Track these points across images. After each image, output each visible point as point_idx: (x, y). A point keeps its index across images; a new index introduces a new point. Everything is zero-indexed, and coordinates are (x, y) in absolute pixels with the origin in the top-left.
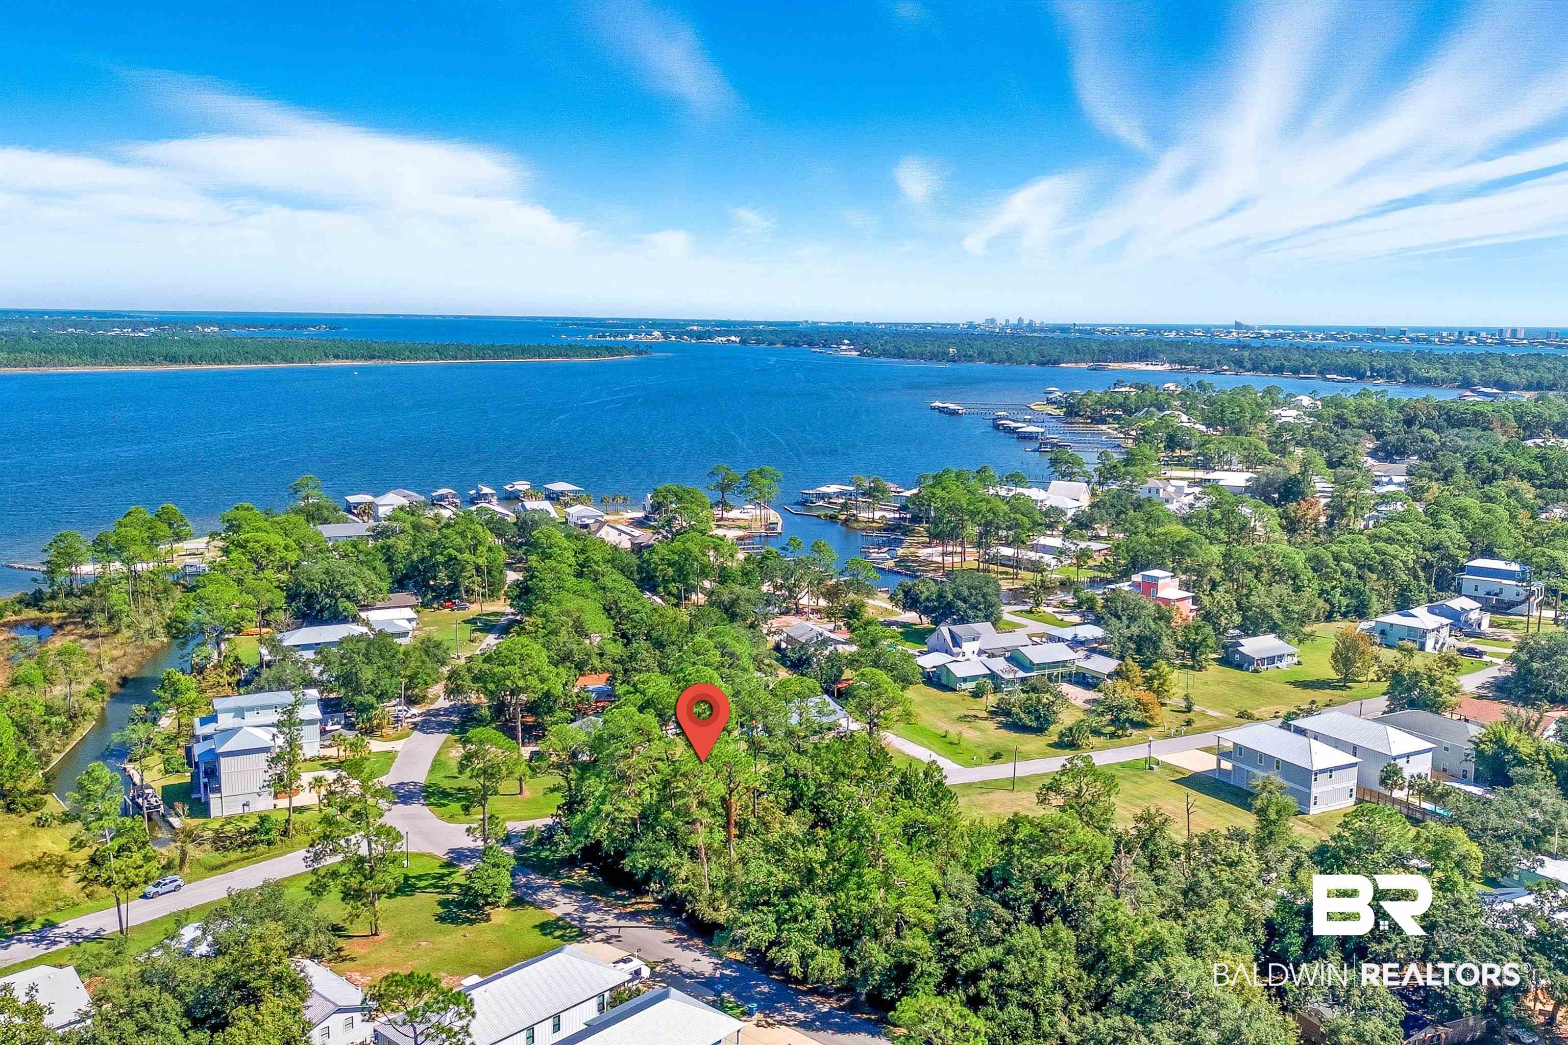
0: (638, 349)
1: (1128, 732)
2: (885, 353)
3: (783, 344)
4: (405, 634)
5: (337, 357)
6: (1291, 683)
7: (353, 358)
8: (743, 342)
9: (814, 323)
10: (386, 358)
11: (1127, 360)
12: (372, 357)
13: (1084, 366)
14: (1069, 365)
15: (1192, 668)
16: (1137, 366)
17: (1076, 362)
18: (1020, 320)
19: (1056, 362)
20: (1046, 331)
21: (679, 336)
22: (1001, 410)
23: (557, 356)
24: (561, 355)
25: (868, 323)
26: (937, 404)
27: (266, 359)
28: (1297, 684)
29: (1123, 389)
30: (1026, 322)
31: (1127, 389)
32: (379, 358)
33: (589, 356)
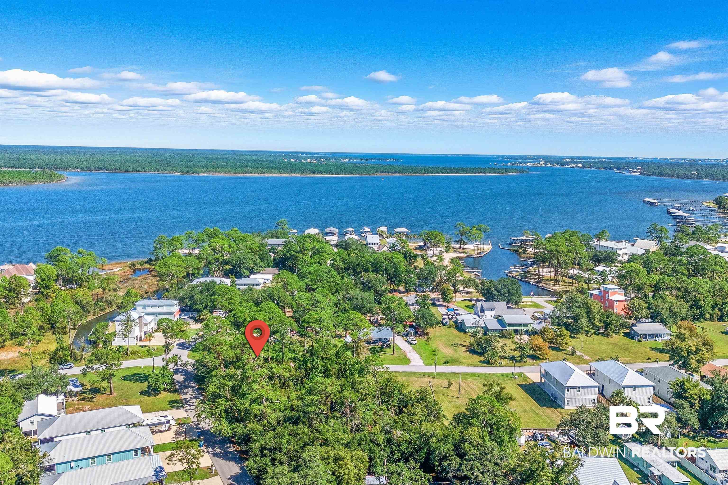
0: (522, 170)
1: (525, 360)
2: (654, 174)
3: (604, 168)
4: (259, 285)
5: (381, 172)
7: (388, 173)
8: (583, 167)
9: (636, 158)
10: (402, 173)
12: (395, 172)
15: (603, 334)
21: (552, 163)
23: (479, 173)
24: (481, 172)
25: (666, 159)
26: (647, 200)
27: (351, 173)
28: (653, 349)
32: (399, 173)
33: (496, 173)
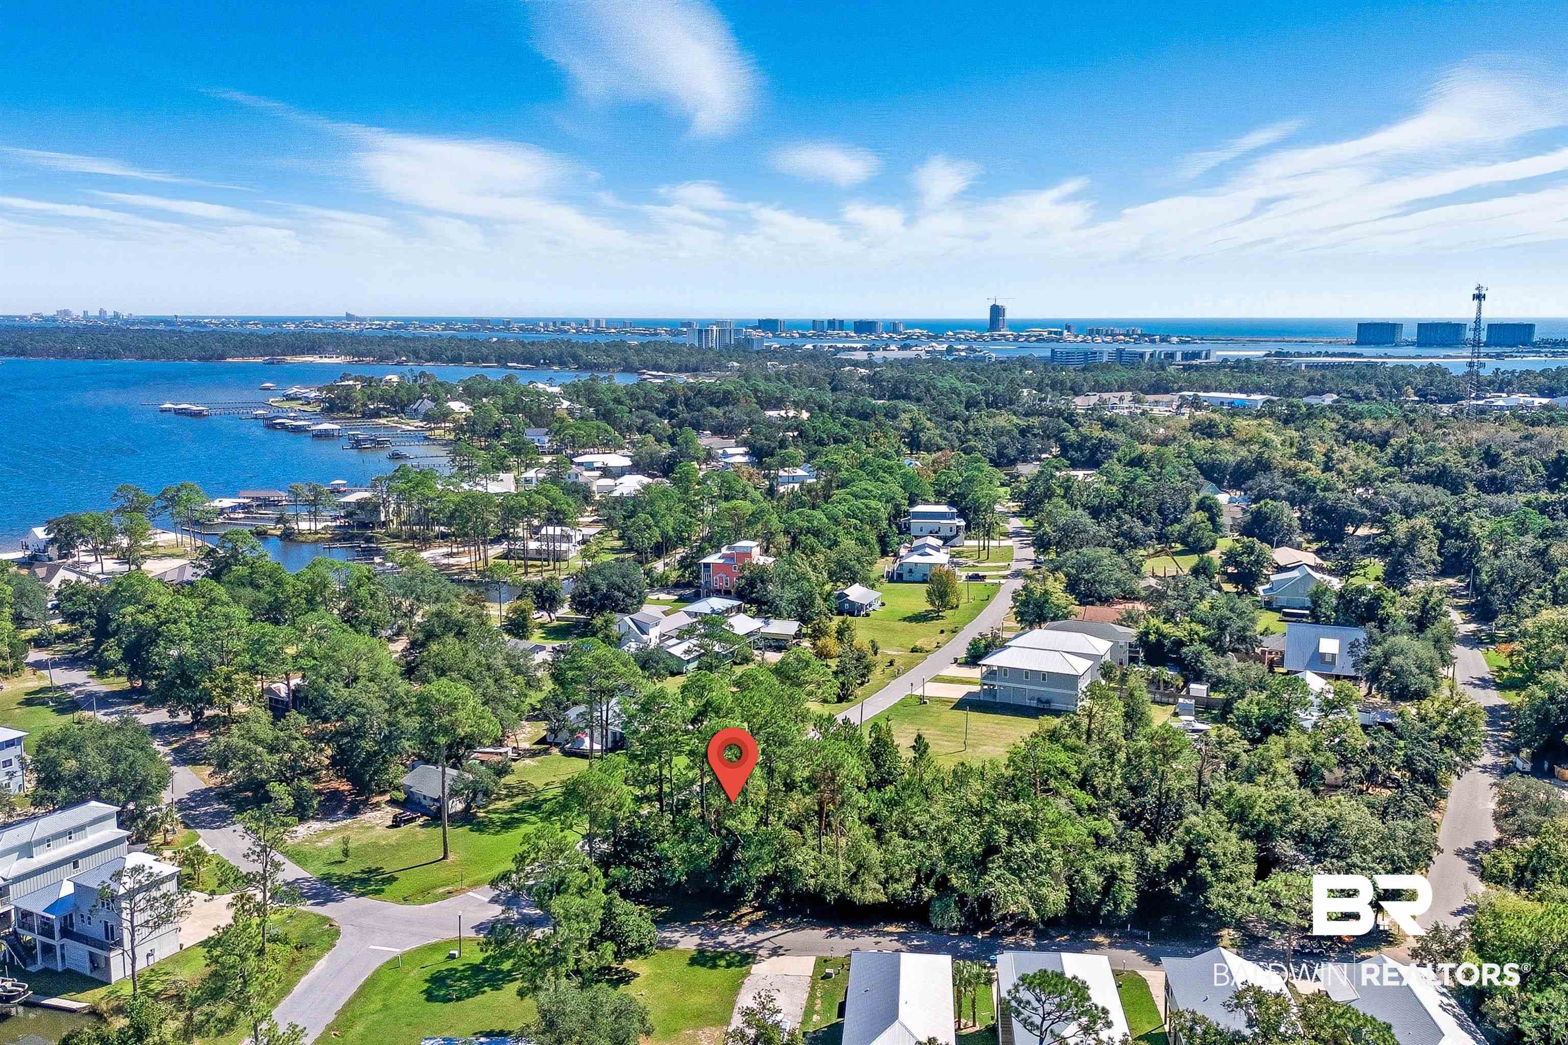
6: (905, 619)
11: (302, 353)
13: (260, 360)
14: (235, 360)
16: (308, 359)
17: (243, 357)
18: (102, 311)
19: (222, 357)
20: (144, 324)
22: (257, 408)
26: (168, 405)
29: (347, 383)
30: (110, 313)
31: (351, 382)
